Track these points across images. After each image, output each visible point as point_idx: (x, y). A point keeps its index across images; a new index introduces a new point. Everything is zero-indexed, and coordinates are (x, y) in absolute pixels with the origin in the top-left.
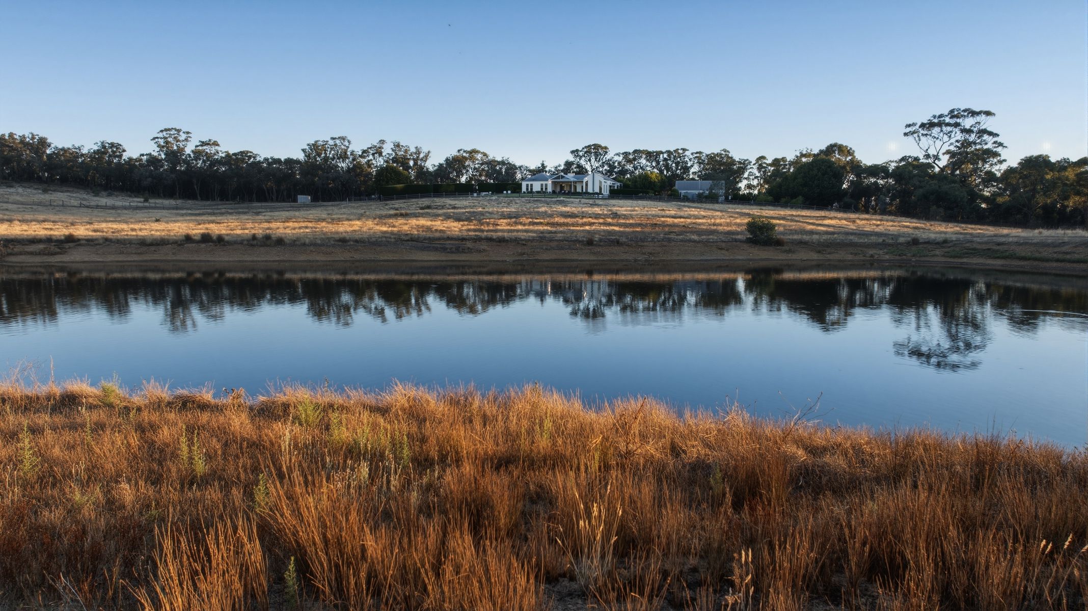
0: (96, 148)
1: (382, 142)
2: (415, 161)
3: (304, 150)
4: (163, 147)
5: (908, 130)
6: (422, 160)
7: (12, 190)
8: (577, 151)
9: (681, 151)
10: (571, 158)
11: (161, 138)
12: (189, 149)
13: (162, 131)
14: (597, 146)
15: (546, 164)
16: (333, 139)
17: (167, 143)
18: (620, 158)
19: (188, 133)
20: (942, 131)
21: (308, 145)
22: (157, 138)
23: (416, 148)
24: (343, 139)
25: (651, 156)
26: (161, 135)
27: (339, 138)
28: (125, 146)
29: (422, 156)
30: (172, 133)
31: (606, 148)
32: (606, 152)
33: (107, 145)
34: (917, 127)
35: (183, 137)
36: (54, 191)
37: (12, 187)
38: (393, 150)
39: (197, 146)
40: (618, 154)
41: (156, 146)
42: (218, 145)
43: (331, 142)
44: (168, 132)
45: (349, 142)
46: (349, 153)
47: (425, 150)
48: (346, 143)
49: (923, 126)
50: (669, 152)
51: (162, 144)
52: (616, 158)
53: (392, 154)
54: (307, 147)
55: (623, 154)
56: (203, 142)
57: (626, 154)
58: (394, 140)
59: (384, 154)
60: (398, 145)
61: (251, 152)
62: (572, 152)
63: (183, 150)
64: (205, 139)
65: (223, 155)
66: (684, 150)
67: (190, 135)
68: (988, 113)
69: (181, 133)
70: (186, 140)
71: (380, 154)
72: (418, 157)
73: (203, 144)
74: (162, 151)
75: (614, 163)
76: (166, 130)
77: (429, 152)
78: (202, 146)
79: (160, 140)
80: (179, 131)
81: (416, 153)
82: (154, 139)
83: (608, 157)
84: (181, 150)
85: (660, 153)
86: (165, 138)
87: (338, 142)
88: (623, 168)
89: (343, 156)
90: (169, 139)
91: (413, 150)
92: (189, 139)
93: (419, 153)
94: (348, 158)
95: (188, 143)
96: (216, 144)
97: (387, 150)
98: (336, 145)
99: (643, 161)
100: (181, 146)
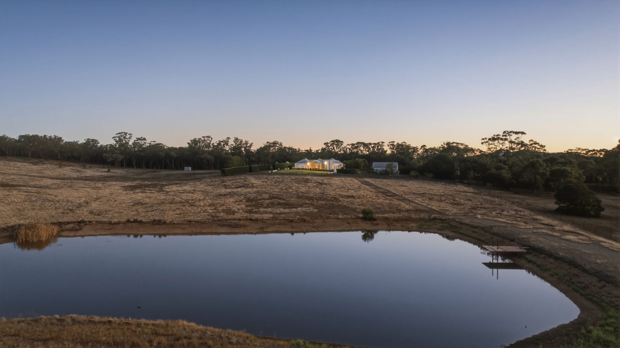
0: (85, 142)
1: (229, 138)
2: (245, 148)
3: (188, 143)
4: (118, 141)
5: (483, 141)
6: (249, 147)
7: (45, 166)
8: (327, 143)
9: (380, 143)
10: (324, 146)
11: (117, 137)
12: (131, 143)
13: (117, 134)
14: (338, 141)
15: (312, 149)
16: (203, 137)
17: (120, 139)
18: (350, 147)
19: (131, 134)
20: (498, 142)
21: (191, 140)
22: (115, 137)
23: (246, 141)
24: (209, 137)
25: (365, 145)
26: (117, 136)
27: (207, 136)
28: (99, 141)
29: (248, 145)
30: (122, 134)
31: (342, 142)
32: (342, 144)
33: (90, 140)
34: (487, 139)
35: (128, 136)
36: (65, 166)
37: (44, 164)
38: (234, 142)
39: (135, 141)
40: (348, 145)
41: (114, 141)
42: (146, 140)
43: (203, 139)
44: (121, 134)
45: (212, 138)
46: (211, 145)
47: (250, 142)
48: (210, 139)
49: (490, 139)
50: (375, 144)
51: (118, 140)
52: (348, 146)
53: (233, 145)
54: (190, 142)
55: (351, 144)
56: (138, 138)
57: (353, 145)
58: (235, 137)
59: (229, 145)
60: (236, 139)
61: (162, 144)
62: (325, 144)
63: (128, 143)
64: (139, 137)
65: (148, 145)
66: (383, 142)
67: (131, 135)
68: (523, 133)
69: (127, 135)
70: (130, 138)
71: (227, 145)
72: (246, 146)
73: (138, 139)
74: (118, 144)
75: (347, 149)
76: (120, 133)
77: (252, 143)
78: (137, 140)
79: (116, 138)
80: (126, 134)
81: (245, 144)
82: (114, 138)
83: (343, 146)
84: (127, 143)
85: (370, 144)
86: (119, 137)
87: (206, 139)
88: (351, 151)
89: (208, 146)
90: (122, 138)
91: (244, 142)
92: (131, 137)
93: (247, 144)
94: (211, 147)
95: (131, 139)
96: (145, 139)
97: (231, 142)
98: (205, 140)
99: (362, 148)
100: (127, 141)
